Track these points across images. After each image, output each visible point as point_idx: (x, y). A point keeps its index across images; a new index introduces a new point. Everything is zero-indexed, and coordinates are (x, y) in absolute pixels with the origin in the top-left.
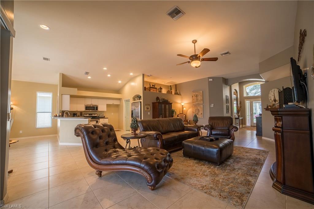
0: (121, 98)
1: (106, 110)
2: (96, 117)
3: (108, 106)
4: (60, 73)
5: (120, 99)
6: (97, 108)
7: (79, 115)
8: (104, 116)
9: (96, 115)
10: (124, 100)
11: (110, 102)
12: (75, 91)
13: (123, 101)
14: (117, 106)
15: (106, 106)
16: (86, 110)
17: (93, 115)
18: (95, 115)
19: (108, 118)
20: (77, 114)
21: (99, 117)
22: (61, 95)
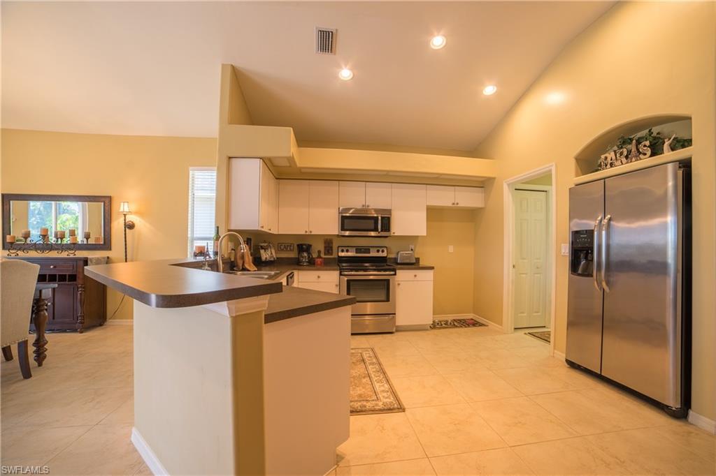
0: (494, 178)
1: (424, 233)
2: (384, 259)
3: (434, 214)
4: (223, 65)
5: (483, 184)
6: (386, 224)
7: (319, 252)
8: (418, 260)
9: (385, 254)
10: (508, 185)
11: (444, 198)
12: (281, 142)
13: (505, 187)
14: (472, 215)
15: (423, 215)
16: (343, 229)
17: (373, 254)
18: (380, 254)
19: (432, 268)
20: (309, 246)
21: (396, 259)
22: (225, 160)
